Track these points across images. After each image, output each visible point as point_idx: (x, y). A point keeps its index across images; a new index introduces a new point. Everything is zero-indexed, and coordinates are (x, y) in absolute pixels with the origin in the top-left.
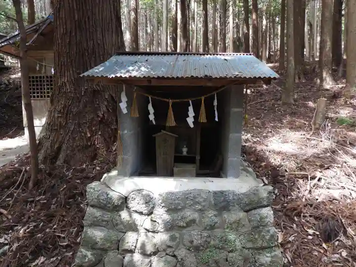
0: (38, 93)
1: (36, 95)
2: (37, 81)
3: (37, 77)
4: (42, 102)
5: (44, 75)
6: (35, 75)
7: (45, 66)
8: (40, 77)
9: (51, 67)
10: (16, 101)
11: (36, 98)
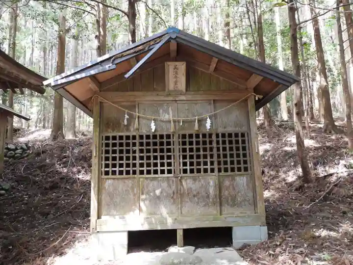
0: (121, 166)
1: (117, 169)
2: (121, 145)
3: (121, 138)
4: (129, 183)
5: (134, 134)
6: (118, 134)
7: (139, 117)
8: (128, 137)
9: (150, 120)
10: (38, 172)
11: (118, 176)
